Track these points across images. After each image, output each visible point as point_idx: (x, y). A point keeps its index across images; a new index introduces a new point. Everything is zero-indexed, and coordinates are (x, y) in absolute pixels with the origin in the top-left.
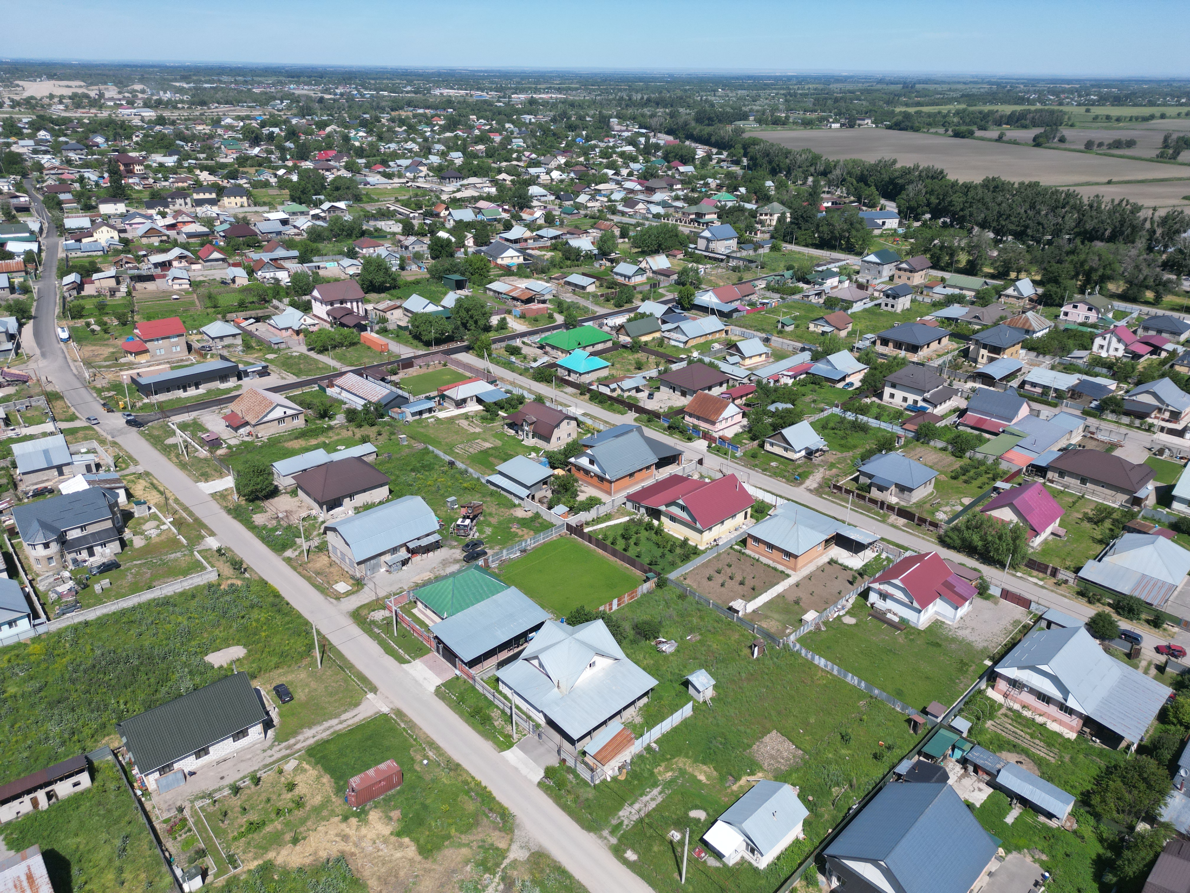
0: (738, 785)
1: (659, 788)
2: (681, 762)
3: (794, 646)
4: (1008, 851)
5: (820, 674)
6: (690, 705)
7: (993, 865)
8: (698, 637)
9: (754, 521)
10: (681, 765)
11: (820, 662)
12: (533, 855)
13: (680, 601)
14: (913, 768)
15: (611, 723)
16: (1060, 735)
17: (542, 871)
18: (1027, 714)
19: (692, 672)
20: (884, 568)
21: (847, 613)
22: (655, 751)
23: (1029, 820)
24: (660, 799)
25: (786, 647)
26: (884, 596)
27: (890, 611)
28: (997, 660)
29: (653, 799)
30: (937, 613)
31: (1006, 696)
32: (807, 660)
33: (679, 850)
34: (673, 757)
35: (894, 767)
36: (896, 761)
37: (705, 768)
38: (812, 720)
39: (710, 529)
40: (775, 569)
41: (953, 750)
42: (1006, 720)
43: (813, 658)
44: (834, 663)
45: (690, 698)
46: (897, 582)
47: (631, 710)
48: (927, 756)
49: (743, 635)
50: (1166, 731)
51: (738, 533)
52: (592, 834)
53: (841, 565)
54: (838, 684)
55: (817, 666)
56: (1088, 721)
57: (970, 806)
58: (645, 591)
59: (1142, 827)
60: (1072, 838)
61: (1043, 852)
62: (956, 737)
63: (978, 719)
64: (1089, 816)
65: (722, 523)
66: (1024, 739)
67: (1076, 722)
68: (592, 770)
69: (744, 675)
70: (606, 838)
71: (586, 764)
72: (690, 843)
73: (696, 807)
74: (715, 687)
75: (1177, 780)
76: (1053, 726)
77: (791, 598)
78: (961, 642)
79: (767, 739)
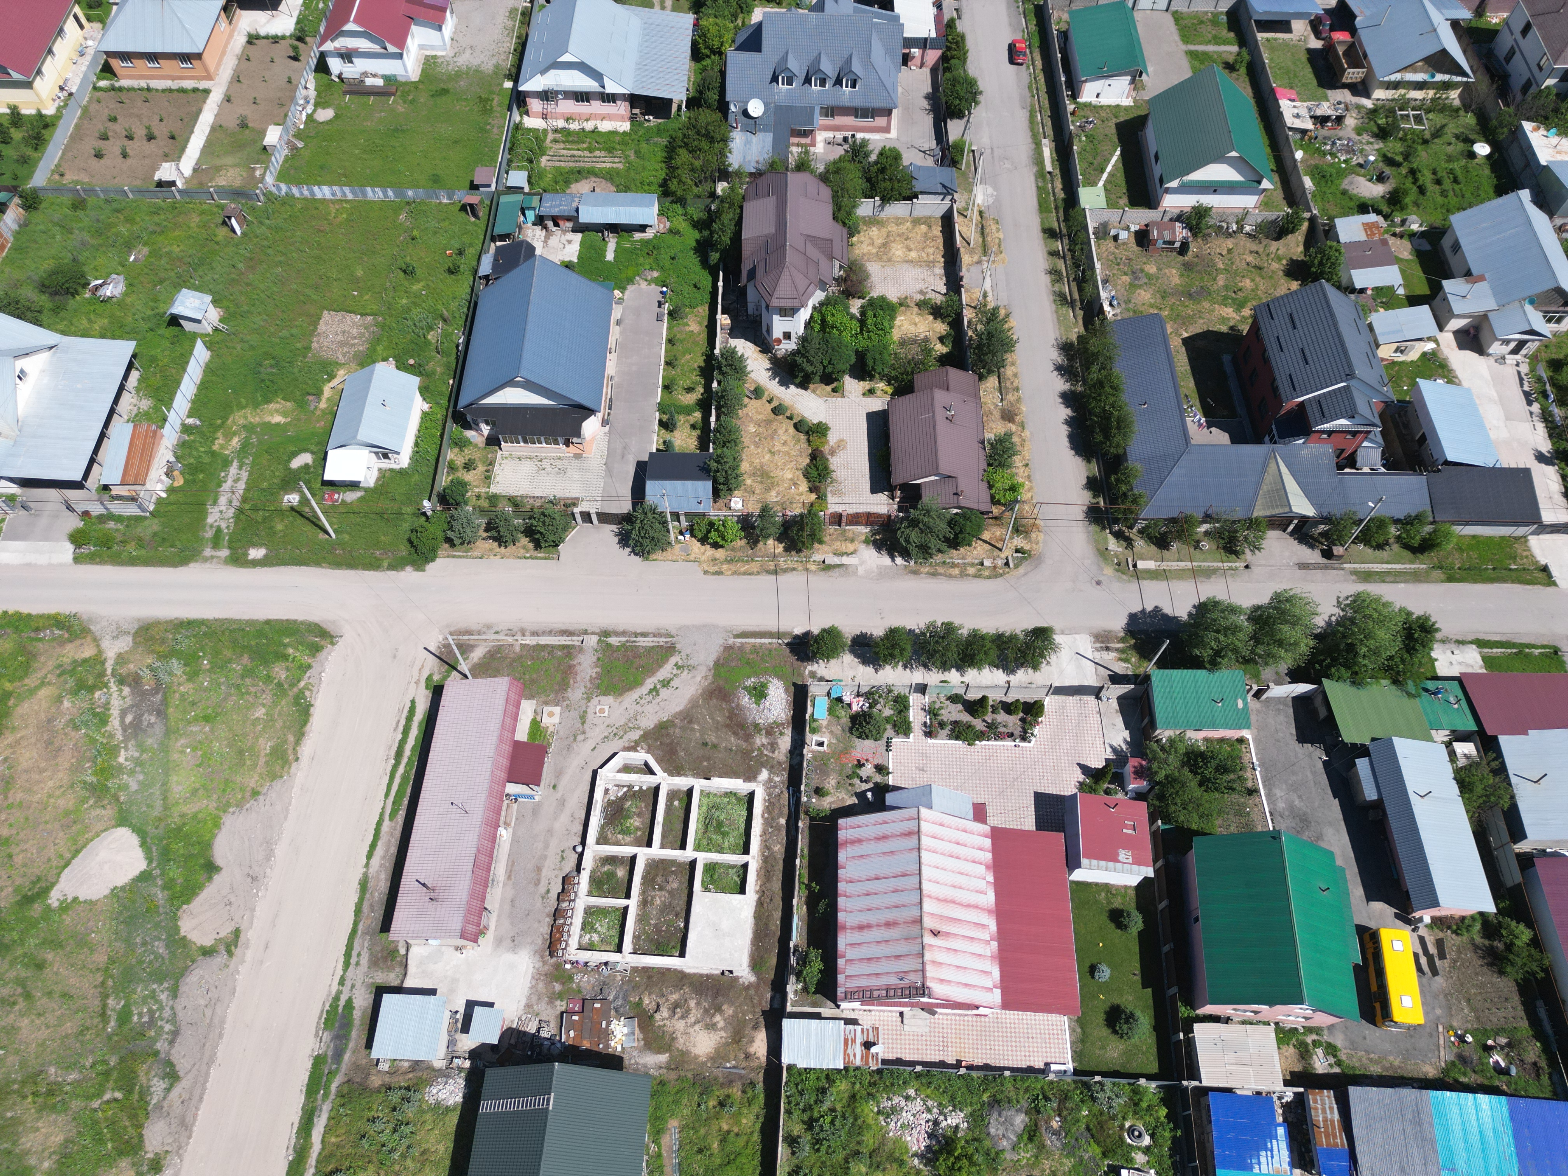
0: (324, 400)
1: (235, 464)
2: (240, 418)
3: (279, 189)
4: (623, 289)
5: (333, 209)
6: (199, 346)
7: (617, 312)
8: (145, 250)
9: (97, 26)
10: (241, 422)
11: (324, 192)
12: (136, 635)
13: (80, 213)
14: (496, 260)
15: (112, 430)
16: (614, 133)
17: (163, 641)
18: (574, 126)
19: (171, 301)
20: (324, 12)
21: (317, 105)
22: (197, 427)
23: (627, 245)
24: (245, 475)
25: (268, 195)
26: (347, 56)
27: (365, 74)
28: (515, 77)
29: (236, 480)
30: (422, 47)
31: (544, 117)
32: (306, 199)
33: (307, 509)
34: (225, 418)
35: (476, 271)
36: (475, 263)
37: (272, 406)
38: (359, 273)
39: (39, 72)
40: (183, 91)
41: (524, 214)
42: (558, 146)
43: (312, 193)
44: (341, 186)
45: (193, 337)
46: (350, 26)
47: (126, 398)
48: (502, 237)
49: (203, 213)
50: (704, 69)
51: (88, 58)
52: (192, 565)
53: (267, 37)
54: (361, 208)
55: (323, 201)
56: (634, 100)
57: (568, 266)
58: (15, 227)
59: (721, 187)
60: (670, 239)
61: (652, 269)
62: (519, 197)
63: (531, 162)
64: (674, 206)
65: (50, 52)
66: (587, 159)
67: (623, 108)
68: (133, 499)
69: (240, 266)
70: (212, 557)
71: (119, 498)
72: (313, 495)
73: (294, 454)
74: (215, 302)
75: (731, 117)
76: (605, 126)
77: (232, 123)
78: (467, 73)
79: (322, 327)
